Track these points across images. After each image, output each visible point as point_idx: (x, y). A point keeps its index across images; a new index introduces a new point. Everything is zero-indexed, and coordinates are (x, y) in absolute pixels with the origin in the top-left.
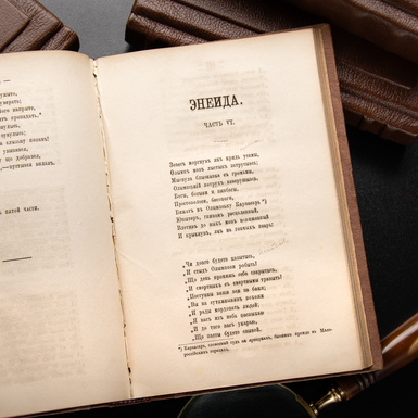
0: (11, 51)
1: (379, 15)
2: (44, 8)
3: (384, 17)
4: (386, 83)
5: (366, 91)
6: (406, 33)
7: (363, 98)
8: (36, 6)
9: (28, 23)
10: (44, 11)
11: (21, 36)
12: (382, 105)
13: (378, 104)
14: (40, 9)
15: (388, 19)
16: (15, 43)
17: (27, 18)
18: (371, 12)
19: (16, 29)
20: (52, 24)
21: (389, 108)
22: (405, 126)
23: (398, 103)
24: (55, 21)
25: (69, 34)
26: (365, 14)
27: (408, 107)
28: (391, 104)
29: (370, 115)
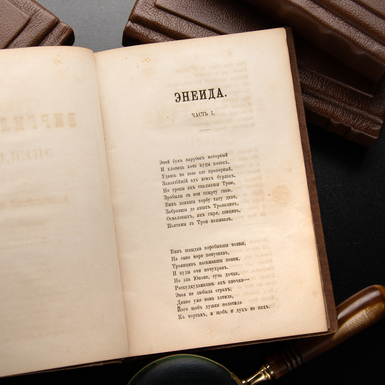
0: (15, 47)
1: (342, 34)
2: (42, 7)
3: (345, 36)
4: (352, 90)
5: (333, 97)
6: (363, 52)
7: (330, 103)
8: (35, 6)
9: (29, 21)
10: (42, 10)
11: (23, 33)
12: (347, 110)
13: (344, 109)
14: (38, 8)
15: (349, 38)
16: (18, 39)
17: (27, 17)
18: (335, 30)
19: (19, 27)
20: (50, 21)
21: (354, 113)
22: (367, 130)
23: (361, 109)
24: (53, 18)
25: (65, 29)
26: (329, 32)
27: (370, 113)
28: (355, 110)
29: (336, 119)
